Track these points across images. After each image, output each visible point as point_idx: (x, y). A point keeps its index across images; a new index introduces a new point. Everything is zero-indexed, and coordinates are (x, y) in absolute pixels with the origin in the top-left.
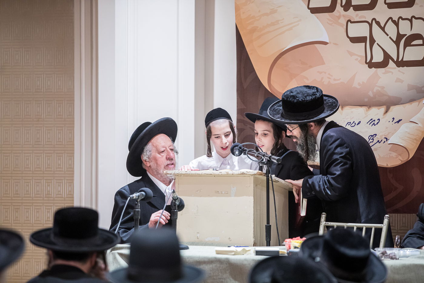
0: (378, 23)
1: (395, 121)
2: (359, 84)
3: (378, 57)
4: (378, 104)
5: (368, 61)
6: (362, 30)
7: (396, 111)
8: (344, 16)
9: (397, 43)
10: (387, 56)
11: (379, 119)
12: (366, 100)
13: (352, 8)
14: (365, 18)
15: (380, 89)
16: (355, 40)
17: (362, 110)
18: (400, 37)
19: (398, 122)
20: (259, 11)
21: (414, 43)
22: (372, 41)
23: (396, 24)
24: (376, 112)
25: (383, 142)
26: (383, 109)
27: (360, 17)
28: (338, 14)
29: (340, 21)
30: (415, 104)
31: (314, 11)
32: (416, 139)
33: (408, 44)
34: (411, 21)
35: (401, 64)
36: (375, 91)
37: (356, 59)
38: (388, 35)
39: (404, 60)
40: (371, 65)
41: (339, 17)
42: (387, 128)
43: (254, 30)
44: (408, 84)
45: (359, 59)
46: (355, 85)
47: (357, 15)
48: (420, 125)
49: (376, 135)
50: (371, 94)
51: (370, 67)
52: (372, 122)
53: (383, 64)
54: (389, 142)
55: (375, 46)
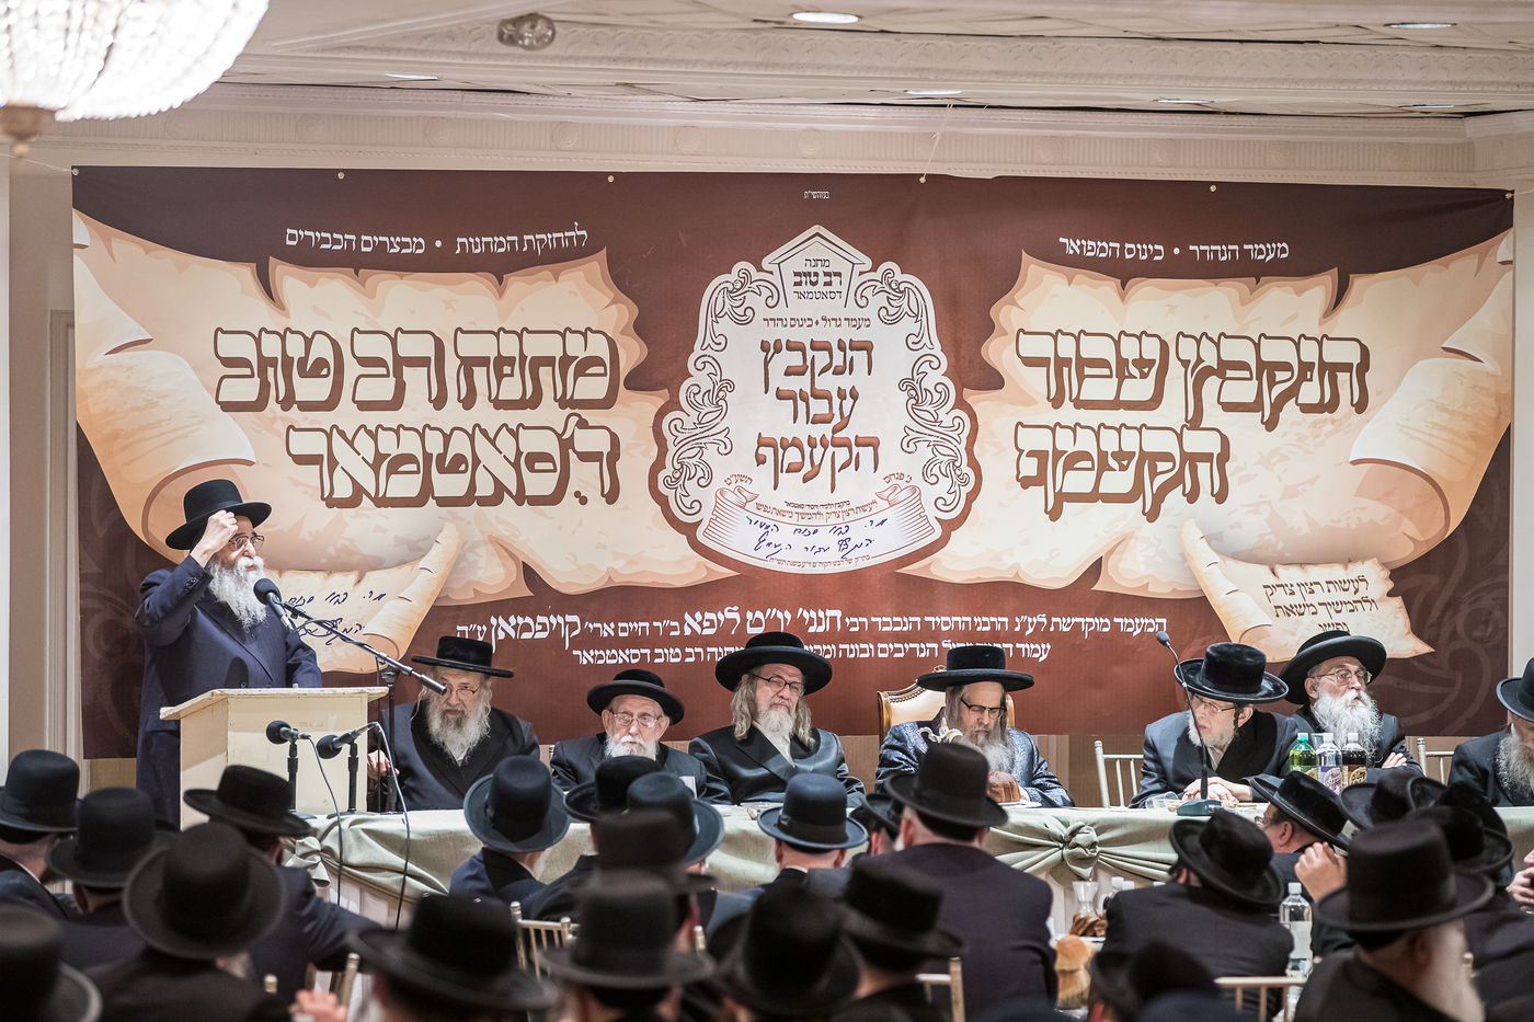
0: (342, 434)
1: (374, 596)
2: (310, 534)
3: (344, 490)
4: (345, 568)
5: (326, 495)
6: (314, 444)
7: (374, 580)
8: (282, 419)
9: (375, 467)
10: (359, 491)
11: (346, 594)
12: (324, 561)
13: (295, 406)
14: (319, 423)
15: (347, 543)
16: (301, 460)
17: (317, 577)
18: (380, 457)
19: (379, 598)
20: (125, 403)
21: (402, 468)
22: (333, 463)
23: (374, 436)
24: (341, 582)
25: (354, 630)
26: (353, 577)
27: (311, 422)
28: (271, 415)
29: (275, 426)
30: (406, 569)
31: (228, 407)
32: (408, 627)
33: (393, 469)
34: (397, 432)
35: (382, 502)
36: (339, 545)
37: (306, 492)
38: (359, 454)
39: (387, 496)
40: (332, 502)
41: (274, 420)
42: (360, 608)
43: (115, 436)
44: (395, 537)
45: (310, 491)
46: (304, 535)
47: (305, 419)
48: (415, 603)
49: (341, 619)
50: (332, 551)
51: (330, 505)
52: (335, 598)
53: (353, 502)
54: (364, 631)
55: (338, 472)
